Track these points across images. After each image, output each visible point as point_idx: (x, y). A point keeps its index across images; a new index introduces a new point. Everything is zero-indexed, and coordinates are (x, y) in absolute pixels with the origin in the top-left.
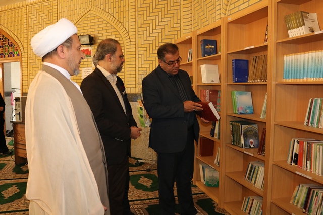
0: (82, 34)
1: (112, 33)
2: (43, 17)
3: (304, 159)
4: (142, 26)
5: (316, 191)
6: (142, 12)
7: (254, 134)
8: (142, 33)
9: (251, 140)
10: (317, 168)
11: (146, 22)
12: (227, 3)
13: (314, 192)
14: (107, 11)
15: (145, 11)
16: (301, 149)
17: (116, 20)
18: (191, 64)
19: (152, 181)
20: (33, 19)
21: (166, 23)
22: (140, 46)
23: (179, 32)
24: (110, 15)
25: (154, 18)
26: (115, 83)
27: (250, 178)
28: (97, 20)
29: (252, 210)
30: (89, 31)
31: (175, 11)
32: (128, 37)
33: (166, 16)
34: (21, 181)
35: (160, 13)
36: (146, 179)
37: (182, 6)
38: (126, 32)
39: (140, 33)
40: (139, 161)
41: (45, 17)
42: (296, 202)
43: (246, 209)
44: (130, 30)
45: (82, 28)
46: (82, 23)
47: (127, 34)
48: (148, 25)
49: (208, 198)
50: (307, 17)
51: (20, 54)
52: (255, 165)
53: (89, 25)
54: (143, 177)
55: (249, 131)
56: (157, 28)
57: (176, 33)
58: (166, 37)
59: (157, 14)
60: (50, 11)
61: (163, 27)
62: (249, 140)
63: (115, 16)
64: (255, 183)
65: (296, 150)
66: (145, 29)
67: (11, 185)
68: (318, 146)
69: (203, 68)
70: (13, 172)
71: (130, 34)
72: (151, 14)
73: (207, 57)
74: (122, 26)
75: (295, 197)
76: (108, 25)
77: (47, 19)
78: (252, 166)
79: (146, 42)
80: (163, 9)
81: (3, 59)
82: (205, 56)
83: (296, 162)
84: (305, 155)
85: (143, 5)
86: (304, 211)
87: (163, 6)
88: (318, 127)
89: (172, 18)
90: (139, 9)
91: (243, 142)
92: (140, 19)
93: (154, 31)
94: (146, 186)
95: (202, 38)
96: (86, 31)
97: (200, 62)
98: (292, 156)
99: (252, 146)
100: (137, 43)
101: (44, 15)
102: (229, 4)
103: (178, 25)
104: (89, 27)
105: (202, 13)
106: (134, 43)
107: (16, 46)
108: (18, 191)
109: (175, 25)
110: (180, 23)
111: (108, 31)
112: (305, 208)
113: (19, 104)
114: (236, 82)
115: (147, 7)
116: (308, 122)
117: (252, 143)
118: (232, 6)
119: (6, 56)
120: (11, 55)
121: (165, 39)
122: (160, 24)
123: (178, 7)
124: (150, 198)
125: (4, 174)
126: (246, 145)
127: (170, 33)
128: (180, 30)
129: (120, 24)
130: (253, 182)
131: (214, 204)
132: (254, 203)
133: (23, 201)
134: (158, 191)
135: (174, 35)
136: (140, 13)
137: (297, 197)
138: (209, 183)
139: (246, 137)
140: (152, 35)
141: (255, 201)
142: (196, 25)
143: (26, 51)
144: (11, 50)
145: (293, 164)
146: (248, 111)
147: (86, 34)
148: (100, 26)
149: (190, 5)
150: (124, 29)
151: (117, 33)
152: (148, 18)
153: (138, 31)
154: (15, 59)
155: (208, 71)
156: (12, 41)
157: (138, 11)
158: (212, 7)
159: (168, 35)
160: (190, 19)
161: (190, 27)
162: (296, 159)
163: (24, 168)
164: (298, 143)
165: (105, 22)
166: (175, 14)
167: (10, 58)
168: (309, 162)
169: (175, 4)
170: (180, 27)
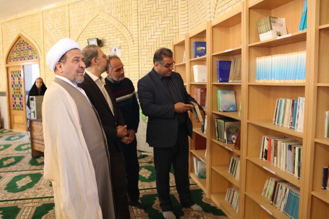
0: (91, 38)
1: (118, 36)
2: (57, 23)
3: (272, 155)
4: (145, 29)
5: (281, 184)
6: (144, 16)
7: (236, 131)
8: (144, 35)
9: (234, 136)
10: (282, 164)
11: (147, 25)
12: (216, 7)
13: (279, 185)
14: (113, 15)
15: (147, 15)
16: (270, 145)
17: (121, 24)
18: (184, 65)
19: (151, 172)
20: (48, 25)
21: (165, 26)
22: (142, 48)
23: (177, 34)
24: (115, 19)
25: (154, 21)
26: (103, 86)
27: (232, 172)
28: (104, 25)
29: (233, 200)
30: (98, 34)
31: (174, 15)
32: (132, 40)
33: (166, 19)
34: (34, 172)
35: (160, 16)
36: (146, 170)
37: (180, 10)
38: (129, 34)
39: (142, 35)
40: (143, 153)
41: (59, 22)
42: (266, 194)
43: (229, 199)
44: (134, 33)
45: (91, 32)
46: (91, 27)
47: (131, 37)
48: (149, 28)
49: (199, 188)
50: (275, 22)
51: (38, 57)
52: (235, 159)
53: (97, 29)
54: (143, 169)
55: (232, 128)
56: (158, 30)
57: (174, 35)
58: (166, 39)
59: (157, 17)
60: (63, 17)
61: (163, 29)
62: (231, 136)
63: (120, 20)
64: (235, 176)
65: (266, 147)
66: (147, 32)
67: (25, 176)
68: (282, 143)
69: (196, 68)
70: (29, 164)
71: (134, 36)
72: (152, 18)
73: (198, 58)
74: (126, 30)
75: (266, 190)
76: (114, 28)
77: (61, 24)
78: (233, 160)
79: (148, 44)
80: (163, 13)
81: (24, 61)
82: (196, 57)
83: (266, 157)
84: (273, 151)
85: (144, 10)
86: (272, 202)
87: (162, 10)
88: (282, 126)
89: (171, 21)
90: (142, 13)
91: (225, 138)
92: (142, 23)
93: (155, 34)
94: (145, 177)
95: (194, 41)
96: (94, 34)
97: (192, 63)
98: (263, 152)
99: (234, 142)
100: (140, 45)
101: (58, 20)
102: (217, 8)
103: (177, 27)
104: (97, 31)
105: (196, 17)
106: (137, 45)
107: (34, 49)
108: (31, 181)
109: (174, 28)
110: (178, 26)
111: (114, 34)
112: (272, 200)
113: (33, 103)
114: (220, 82)
115: (148, 11)
116: (275, 121)
117: (234, 139)
118: (219, 10)
119: (26, 58)
120: (31, 57)
121: (165, 41)
122: (160, 26)
123: (176, 11)
124: (146, 188)
125: (21, 165)
126: (228, 141)
127: (169, 35)
128: (178, 32)
129: (125, 28)
130: (234, 175)
131: (203, 194)
132: (235, 195)
133: (33, 190)
134: (155, 182)
135: (173, 37)
136: (142, 17)
137: (267, 190)
138: (201, 175)
139: (229, 133)
140: (153, 37)
141: (235, 192)
142: (192, 27)
143: (43, 54)
144: (30, 53)
145: (264, 159)
146: (231, 109)
147: (94, 37)
148: (107, 30)
149: (186, 8)
150: (128, 32)
151: (122, 36)
152: (150, 22)
153: (141, 34)
154: (34, 61)
155: (200, 71)
156: (30, 45)
157: (141, 15)
158: (204, 11)
159: (167, 37)
160: (186, 22)
161: (187, 29)
162: (266, 155)
163: (39, 161)
164: (268, 140)
165: (111, 26)
166: (174, 17)
167: (29, 60)
168: (275, 158)
169: (174, 8)
170: (178, 29)
